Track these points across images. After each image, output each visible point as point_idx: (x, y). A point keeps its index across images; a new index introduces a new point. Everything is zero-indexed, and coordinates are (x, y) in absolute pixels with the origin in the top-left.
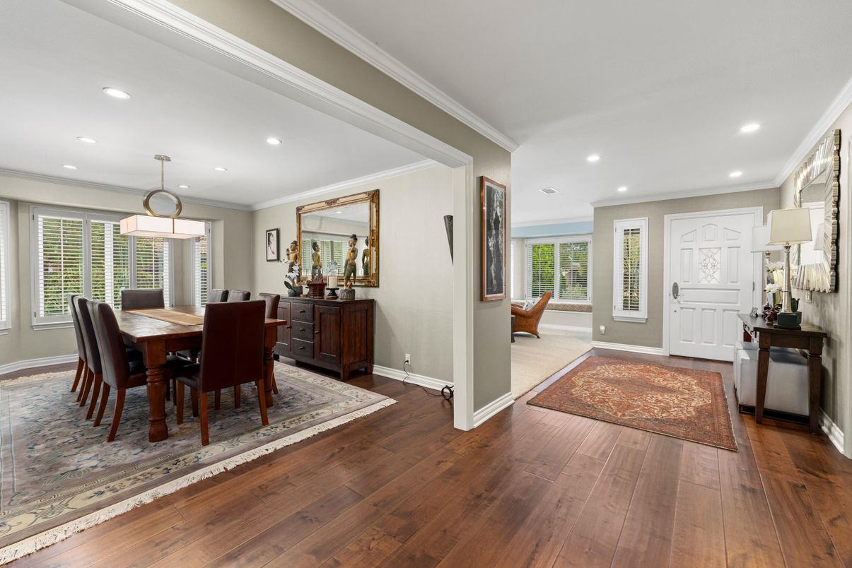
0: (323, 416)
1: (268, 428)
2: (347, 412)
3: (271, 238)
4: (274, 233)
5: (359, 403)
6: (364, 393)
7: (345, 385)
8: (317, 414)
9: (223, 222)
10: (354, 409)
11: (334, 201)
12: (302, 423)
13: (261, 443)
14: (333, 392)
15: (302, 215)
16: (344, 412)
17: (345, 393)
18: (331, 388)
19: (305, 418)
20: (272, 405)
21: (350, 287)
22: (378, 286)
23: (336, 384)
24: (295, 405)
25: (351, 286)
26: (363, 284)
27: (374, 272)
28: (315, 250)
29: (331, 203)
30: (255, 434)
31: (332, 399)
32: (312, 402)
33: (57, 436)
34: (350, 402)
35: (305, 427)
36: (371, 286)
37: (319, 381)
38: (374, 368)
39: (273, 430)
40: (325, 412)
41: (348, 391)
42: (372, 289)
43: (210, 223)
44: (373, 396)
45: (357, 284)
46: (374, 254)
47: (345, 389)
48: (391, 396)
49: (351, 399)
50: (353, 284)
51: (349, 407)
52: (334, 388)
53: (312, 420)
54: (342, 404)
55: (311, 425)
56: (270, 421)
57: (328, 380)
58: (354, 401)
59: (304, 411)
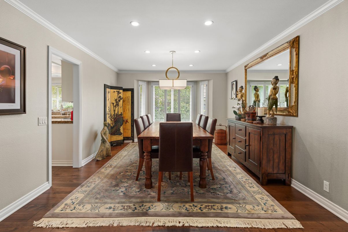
0: (229, 211)
1: (191, 205)
2: (249, 216)
3: (234, 86)
4: (235, 83)
5: (263, 212)
6: (272, 203)
7: (261, 189)
8: (226, 208)
9: (212, 80)
10: (255, 216)
11: (265, 56)
12: (213, 211)
13: (180, 215)
14: (248, 191)
15: (248, 70)
16: (246, 215)
17: (257, 196)
18: (249, 188)
19: (215, 207)
20: (206, 187)
21: (273, 116)
22: (297, 116)
23: (255, 186)
24: (218, 193)
25: (274, 114)
26: (285, 114)
27: (293, 104)
28: (255, 90)
29: (264, 57)
30: (182, 206)
31: (244, 199)
32: (229, 195)
33: (128, 171)
34: (256, 207)
35: (212, 215)
36: (290, 116)
37: (244, 179)
38: (293, 182)
39: (193, 207)
40: (233, 208)
41: (260, 196)
42: (292, 118)
43: (207, 81)
44: (281, 210)
45: (278, 113)
46: (294, 90)
47: (259, 192)
48: (299, 217)
49: (259, 204)
50: (275, 113)
51: (253, 212)
52: (252, 189)
53: (220, 211)
54: (248, 207)
55: (217, 215)
56: (196, 200)
57: (251, 180)
58: (260, 207)
59: (220, 200)
